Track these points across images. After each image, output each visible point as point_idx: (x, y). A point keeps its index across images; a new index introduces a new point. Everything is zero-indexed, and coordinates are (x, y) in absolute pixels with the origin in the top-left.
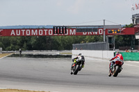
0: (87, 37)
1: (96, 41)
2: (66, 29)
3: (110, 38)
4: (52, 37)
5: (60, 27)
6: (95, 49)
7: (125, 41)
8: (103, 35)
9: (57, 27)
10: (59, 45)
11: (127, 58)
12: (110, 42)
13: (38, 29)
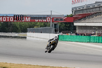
0: (38, 23)
1: (45, 26)
2: (23, 17)
3: (55, 25)
4: (13, 23)
5: (19, 15)
6: (44, 33)
7: (66, 27)
8: (50, 22)
9: (16, 15)
10: (18, 28)
11: (67, 39)
12: (55, 27)
13: (3, 17)
